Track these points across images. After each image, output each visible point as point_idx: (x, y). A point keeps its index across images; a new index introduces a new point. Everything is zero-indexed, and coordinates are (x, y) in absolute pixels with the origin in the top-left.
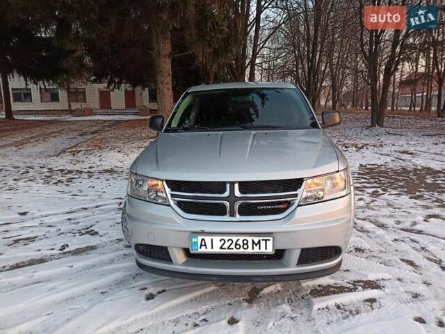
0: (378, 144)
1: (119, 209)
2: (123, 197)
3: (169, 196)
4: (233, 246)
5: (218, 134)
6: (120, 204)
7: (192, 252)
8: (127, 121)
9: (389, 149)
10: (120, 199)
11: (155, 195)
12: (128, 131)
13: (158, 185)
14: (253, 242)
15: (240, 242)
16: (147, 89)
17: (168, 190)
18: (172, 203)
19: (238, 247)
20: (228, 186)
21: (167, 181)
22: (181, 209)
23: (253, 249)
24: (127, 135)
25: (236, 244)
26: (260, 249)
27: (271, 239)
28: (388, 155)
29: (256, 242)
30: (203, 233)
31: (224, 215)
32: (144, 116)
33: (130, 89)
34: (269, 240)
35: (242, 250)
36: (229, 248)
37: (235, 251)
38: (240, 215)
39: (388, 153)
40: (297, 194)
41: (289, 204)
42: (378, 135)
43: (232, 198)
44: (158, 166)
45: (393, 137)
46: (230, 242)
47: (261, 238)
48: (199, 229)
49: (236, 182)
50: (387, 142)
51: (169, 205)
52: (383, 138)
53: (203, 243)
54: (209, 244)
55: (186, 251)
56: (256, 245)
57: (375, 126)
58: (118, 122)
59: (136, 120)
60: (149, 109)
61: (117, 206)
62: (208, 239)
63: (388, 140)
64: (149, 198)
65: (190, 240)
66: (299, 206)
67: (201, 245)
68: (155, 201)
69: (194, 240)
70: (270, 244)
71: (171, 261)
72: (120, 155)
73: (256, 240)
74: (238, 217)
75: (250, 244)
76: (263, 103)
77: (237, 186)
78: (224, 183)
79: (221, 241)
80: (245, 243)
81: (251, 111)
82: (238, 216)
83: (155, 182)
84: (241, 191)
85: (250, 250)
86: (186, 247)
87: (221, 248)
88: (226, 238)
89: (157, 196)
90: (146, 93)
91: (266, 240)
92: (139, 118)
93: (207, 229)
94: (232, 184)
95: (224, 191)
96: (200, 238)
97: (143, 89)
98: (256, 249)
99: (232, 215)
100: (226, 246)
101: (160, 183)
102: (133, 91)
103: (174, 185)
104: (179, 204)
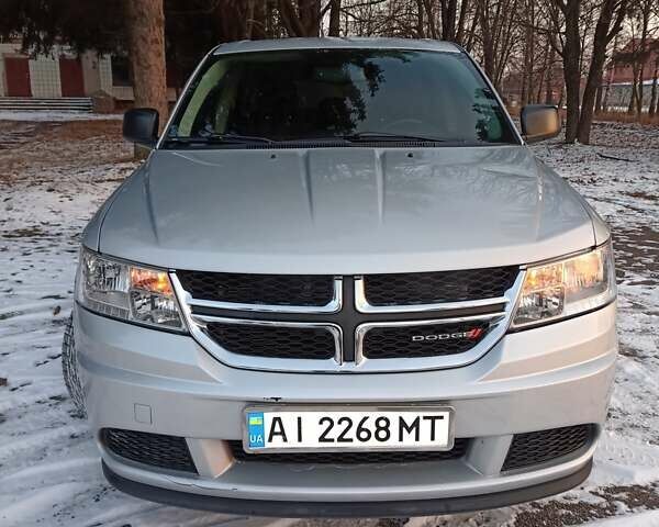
0: (587, 179)
1: (54, 321)
2: (63, 293)
3: (187, 311)
4: (352, 434)
5: (295, 155)
6: (58, 310)
7: (248, 450)
8: (66, 123)
9: (608, 188)
10: (57, 297)
11: (149, 307)
12: (69, 145)
13: (155, 281)
14: (402, 423)
15: (370, 425)
16: (108, 56)
17: (183, 295)
18: (194, 328)
19: (364, 435)
20: (338, 285)
21: (180, 273)
22: (220, 343)
23: (401, 439)
24: (67, 153)
25: (360, 429)
26: (417, 439)
27: (446, 415)
28: (609, 201)
29: (409, 423)
30: (277, 404)
31: (328, 358)
32: (102, 113)
33: (71, 55)
34: (442, 418)
35: (373, 444)
36: (341, 439)
37: (356, 445)
38: (369, 357)
39: (609, 196)
40: (504, 304)
41: (484, 328)
42: (582, 161)
43: (349, 315)
44: (155, 233)
45: (612, 165)
46: (345, 424)
47: (421, 414)
48: (268, 395)
49: (359, 276)
50: (604, 174)
51: (189, 334)
52: (594, 167)
53: (277, 429)
54: (291, 432)
55: (235, 448)
56: (409, 431)
57: (572, 143)
58: (45, 126)
59: (85, 122)
60: (114, 99)
61: (50, 315)
62: (289, 419)
63: (604, 170)
64: (135, 313)
65: (245, 421)
66: (509, 332)
67: (273, 433)
68: (148, 322)
69: (254, 421)
70: (442, 427)
71: (196, 471)
72: (54, 198)
73: (409, 418)
74: (363, 362)
75: (394, 428)
76: (373, 88)
77: (359, 285)
78: (328, 280)
79: (321, 423)
80: (383, 427)
81: (348, 103)
82: (363, 360)
83: (149, 274)
84: (372, 299)
85: (393, 443)
86: (234, 436)
87: (322, 439)
88: (335, 416)
89: (154, 307)
90: (106, 64)
91: (433, 419)
92: (93, 117)
93: (286, 396)
94: (349, 280)
95: (328, 297)
96: (269, 417)
97: (100, 54)
98: (409, 442)
99: (349, 357)
100: (335, 433)
101: (162, 276)
102: (79, 60)
103: (200, 283)
104: (214, 331)
